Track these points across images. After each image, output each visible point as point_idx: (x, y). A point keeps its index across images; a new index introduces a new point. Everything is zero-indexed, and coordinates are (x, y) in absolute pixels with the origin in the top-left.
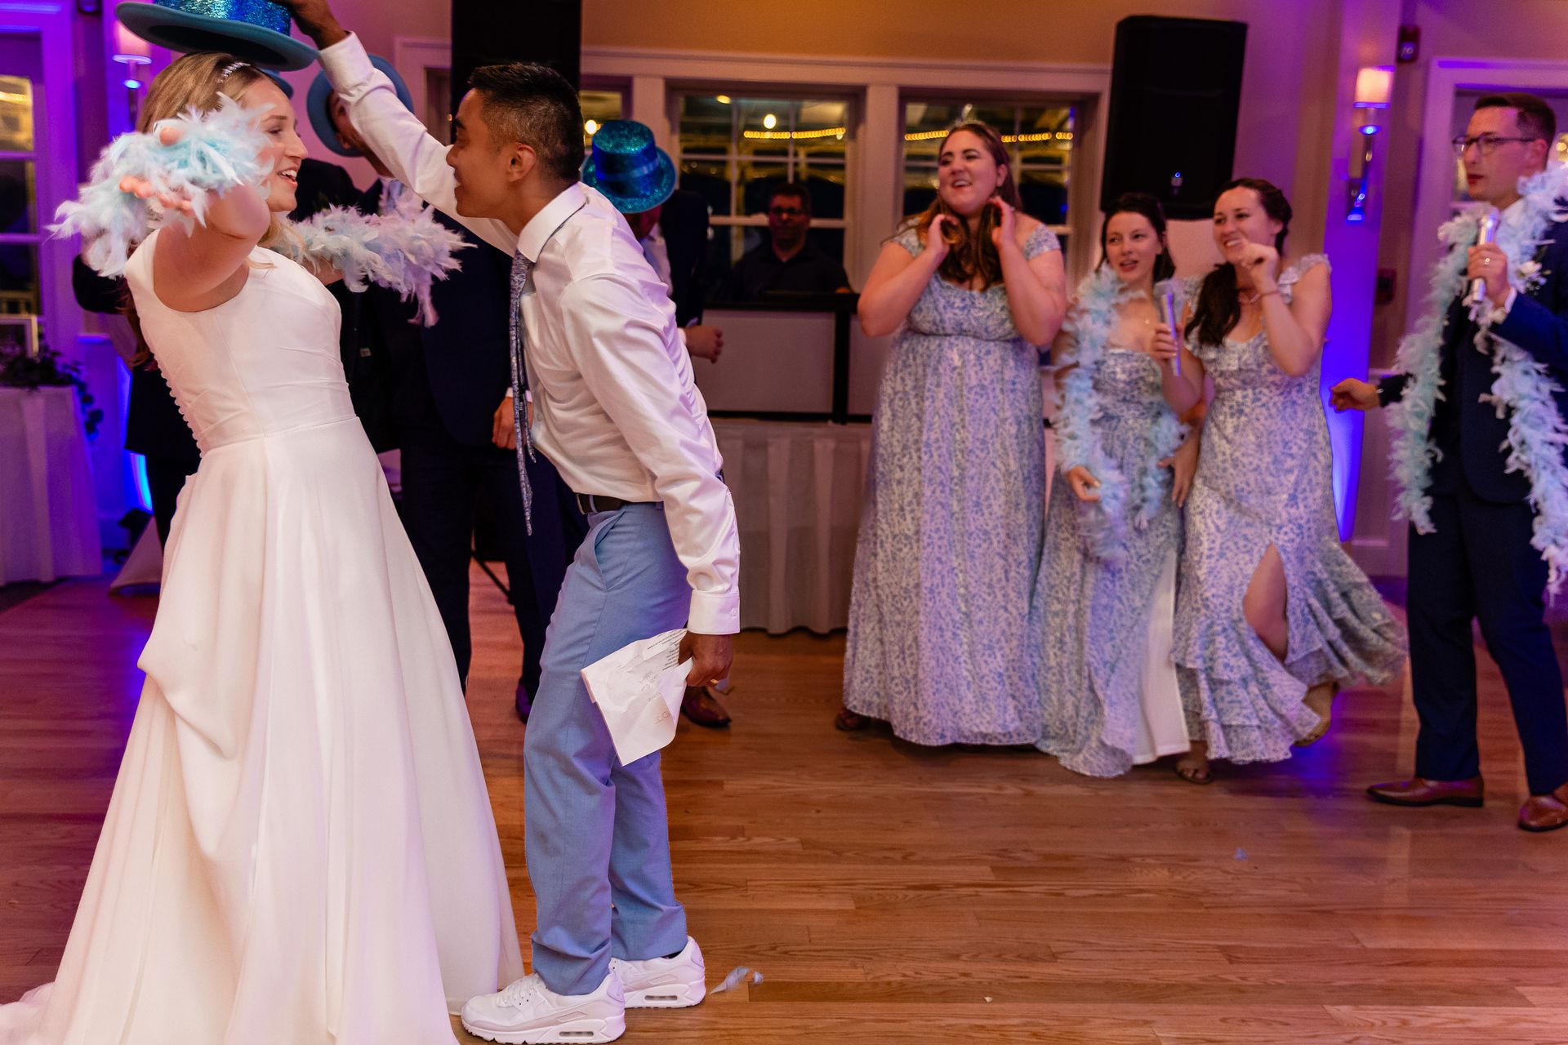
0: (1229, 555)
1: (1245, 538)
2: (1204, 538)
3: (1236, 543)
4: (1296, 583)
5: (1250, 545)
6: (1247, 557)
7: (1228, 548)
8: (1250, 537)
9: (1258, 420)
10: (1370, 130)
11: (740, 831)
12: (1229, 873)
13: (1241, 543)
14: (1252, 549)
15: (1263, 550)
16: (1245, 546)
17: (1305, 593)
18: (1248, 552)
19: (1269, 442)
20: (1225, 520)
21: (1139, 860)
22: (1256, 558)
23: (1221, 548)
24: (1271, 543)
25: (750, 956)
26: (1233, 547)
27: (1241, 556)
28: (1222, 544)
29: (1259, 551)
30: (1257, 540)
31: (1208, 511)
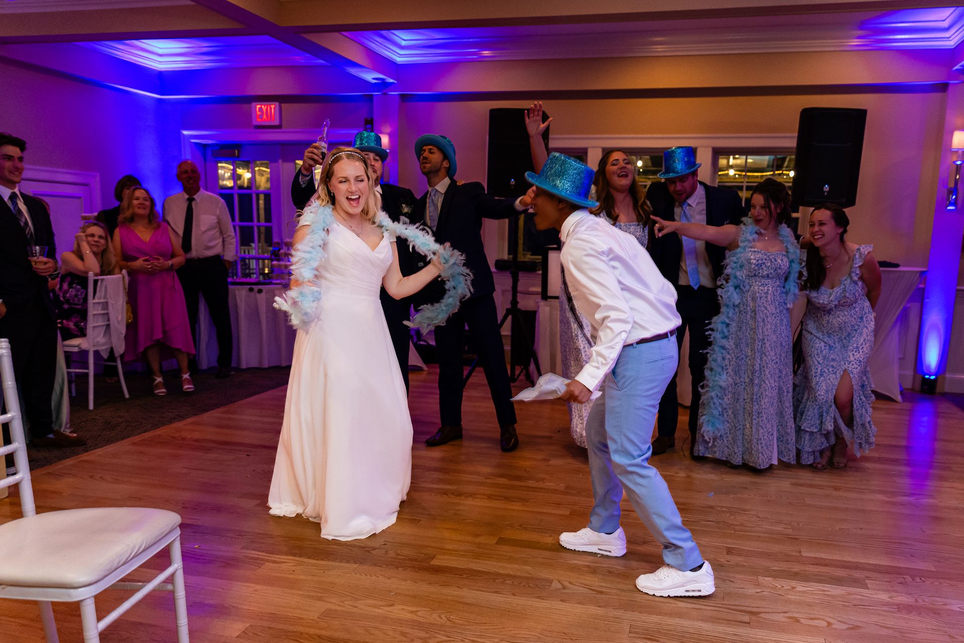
0: (825, 375)
1: (832, 366)
2: (813, 368)
3: (828, 369)
4: (856, 388)
5: (835, 370)
6: (834, 376)
7: (824, 371)
8: (834, 366)
9: (839, 317)
10: (959, 163)
11: (543, 480)
12: (759, 517)
13: (831, 369)
14: (836, 372)
15: (842, 372)
16: (833, 371)
17: (859, 393)
18: (834, 373)
19: (845, 327)
20: (822, 358)
21: (719, 508)
22: (838, 376)
23: (821, 372)
24: (845, 370)
25: (509, 528)
26: (826, 371)
27: (831, 375)
28: (821, 370)
29: (840, 373)
30: (838, 368)
31: (813, 355)
